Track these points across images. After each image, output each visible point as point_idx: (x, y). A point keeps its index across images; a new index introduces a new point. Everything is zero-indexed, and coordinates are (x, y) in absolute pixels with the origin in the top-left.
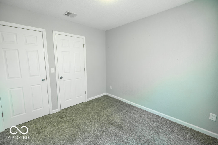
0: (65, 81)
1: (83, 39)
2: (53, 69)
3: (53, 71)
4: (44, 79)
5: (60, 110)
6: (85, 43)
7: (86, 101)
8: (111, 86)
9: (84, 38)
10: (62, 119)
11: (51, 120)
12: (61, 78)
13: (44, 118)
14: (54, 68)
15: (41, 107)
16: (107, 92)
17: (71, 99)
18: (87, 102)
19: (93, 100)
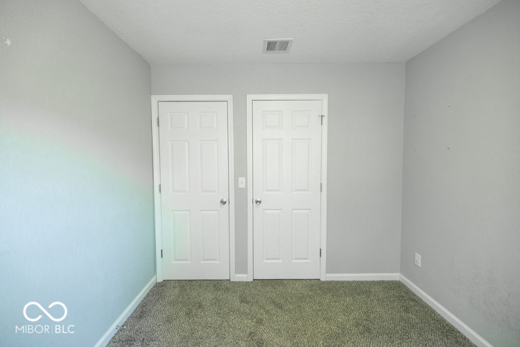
0: (267, 211)
1: (320, 103)
2: (242, 180)
3: (242, 186)
4: (225, 200)
5: (252, 280)
6: (325, 113)
7: (323, 279)
8: (418, 257)
9: (325, 97)
10: (243, 304)
11: (225, 296)
12: (257, 202)
13: (217, 285)
14: (244, 178)
15: (215, 260)
16: (403, 272)
17: (278, 259)
18: (323, 283)
19: (343, 282)
